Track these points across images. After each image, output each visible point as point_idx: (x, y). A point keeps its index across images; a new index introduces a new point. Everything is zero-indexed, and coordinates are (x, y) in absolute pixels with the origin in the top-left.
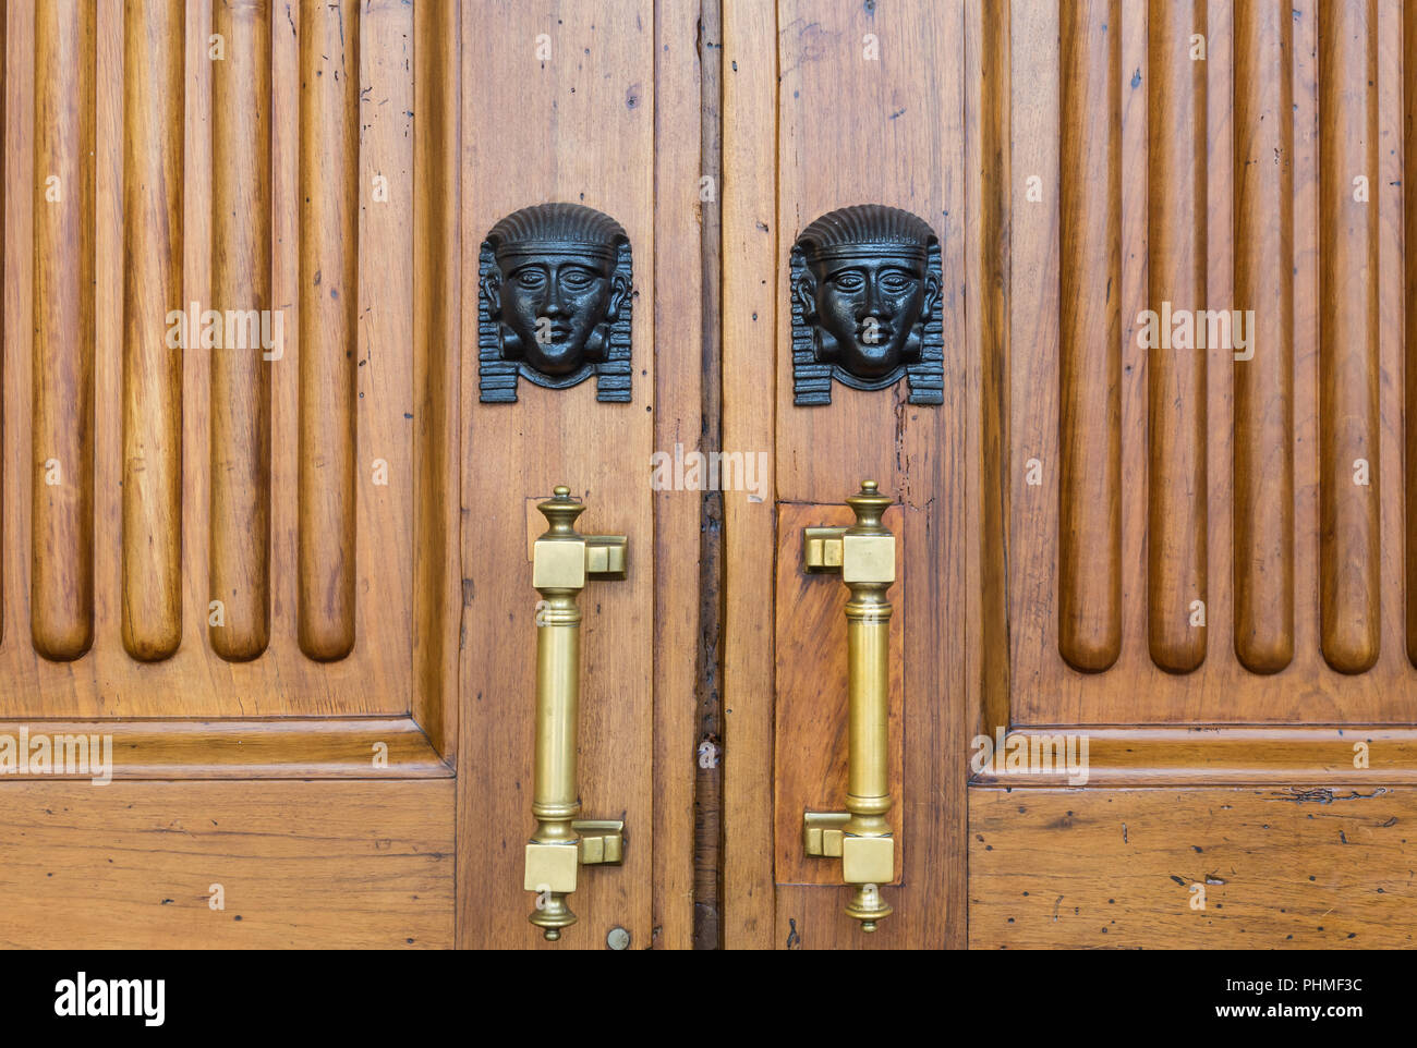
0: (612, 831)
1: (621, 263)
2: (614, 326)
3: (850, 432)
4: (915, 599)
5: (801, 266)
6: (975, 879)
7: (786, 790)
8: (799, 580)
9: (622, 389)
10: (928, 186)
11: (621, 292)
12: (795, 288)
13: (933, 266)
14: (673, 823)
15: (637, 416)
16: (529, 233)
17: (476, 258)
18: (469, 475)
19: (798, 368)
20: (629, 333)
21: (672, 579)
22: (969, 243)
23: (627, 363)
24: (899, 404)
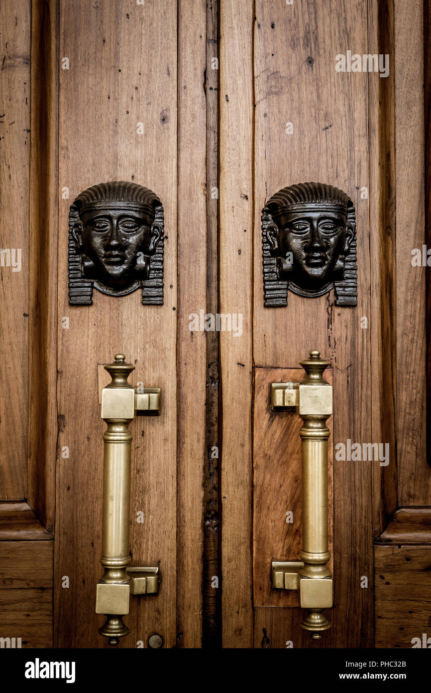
0: (151, 574)
1: (157, 218)
2: (152, 257)
3: (299, 323)
4: (340, 427)
5: (269, 221)
6: (379, 603)
7: (260, 547)
8: (267, 416)
9: (157, 296)
10: (347, 172)
11: (157, 236)
12: (264, 233)
13: (350, 220)
14: (189, 569)
15: (168, 314)
16: (100, 197)
17: (67, 215)
18: (62, 350)
19: (267, 283)
20: (162, 262)
21: (188, 415)
22: (372, 207)
23: (160, 280)
24: (329, 306)
